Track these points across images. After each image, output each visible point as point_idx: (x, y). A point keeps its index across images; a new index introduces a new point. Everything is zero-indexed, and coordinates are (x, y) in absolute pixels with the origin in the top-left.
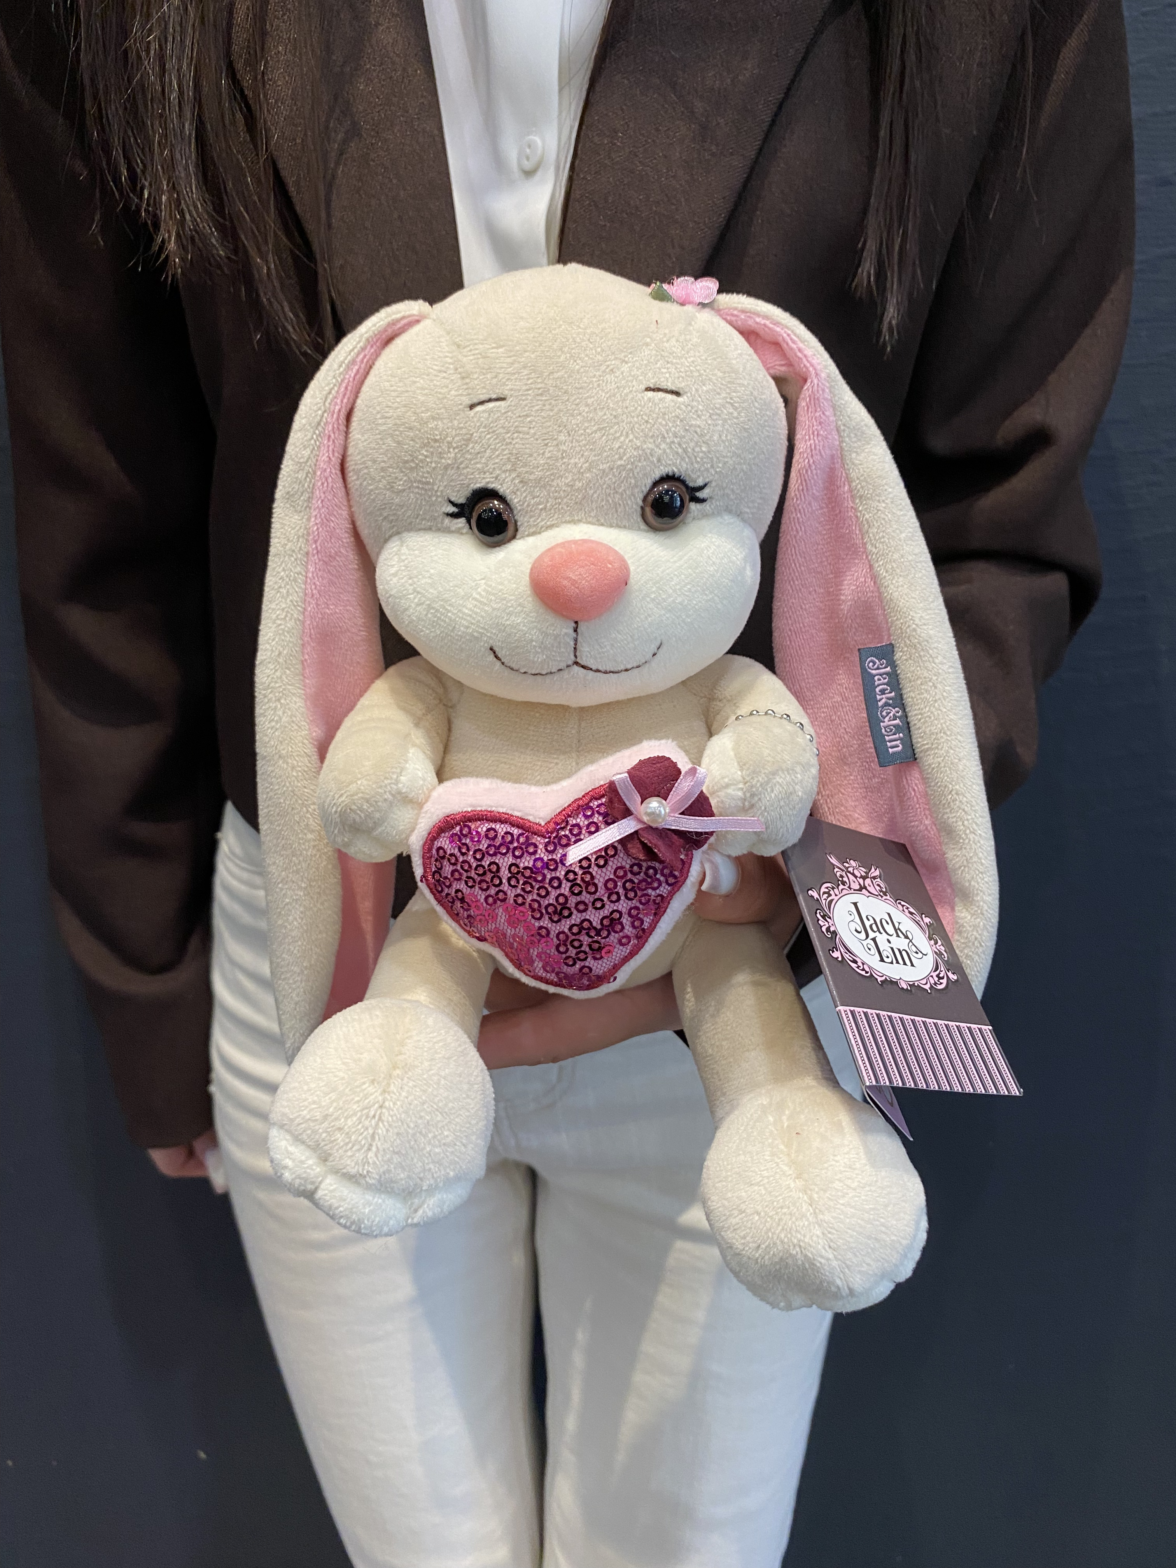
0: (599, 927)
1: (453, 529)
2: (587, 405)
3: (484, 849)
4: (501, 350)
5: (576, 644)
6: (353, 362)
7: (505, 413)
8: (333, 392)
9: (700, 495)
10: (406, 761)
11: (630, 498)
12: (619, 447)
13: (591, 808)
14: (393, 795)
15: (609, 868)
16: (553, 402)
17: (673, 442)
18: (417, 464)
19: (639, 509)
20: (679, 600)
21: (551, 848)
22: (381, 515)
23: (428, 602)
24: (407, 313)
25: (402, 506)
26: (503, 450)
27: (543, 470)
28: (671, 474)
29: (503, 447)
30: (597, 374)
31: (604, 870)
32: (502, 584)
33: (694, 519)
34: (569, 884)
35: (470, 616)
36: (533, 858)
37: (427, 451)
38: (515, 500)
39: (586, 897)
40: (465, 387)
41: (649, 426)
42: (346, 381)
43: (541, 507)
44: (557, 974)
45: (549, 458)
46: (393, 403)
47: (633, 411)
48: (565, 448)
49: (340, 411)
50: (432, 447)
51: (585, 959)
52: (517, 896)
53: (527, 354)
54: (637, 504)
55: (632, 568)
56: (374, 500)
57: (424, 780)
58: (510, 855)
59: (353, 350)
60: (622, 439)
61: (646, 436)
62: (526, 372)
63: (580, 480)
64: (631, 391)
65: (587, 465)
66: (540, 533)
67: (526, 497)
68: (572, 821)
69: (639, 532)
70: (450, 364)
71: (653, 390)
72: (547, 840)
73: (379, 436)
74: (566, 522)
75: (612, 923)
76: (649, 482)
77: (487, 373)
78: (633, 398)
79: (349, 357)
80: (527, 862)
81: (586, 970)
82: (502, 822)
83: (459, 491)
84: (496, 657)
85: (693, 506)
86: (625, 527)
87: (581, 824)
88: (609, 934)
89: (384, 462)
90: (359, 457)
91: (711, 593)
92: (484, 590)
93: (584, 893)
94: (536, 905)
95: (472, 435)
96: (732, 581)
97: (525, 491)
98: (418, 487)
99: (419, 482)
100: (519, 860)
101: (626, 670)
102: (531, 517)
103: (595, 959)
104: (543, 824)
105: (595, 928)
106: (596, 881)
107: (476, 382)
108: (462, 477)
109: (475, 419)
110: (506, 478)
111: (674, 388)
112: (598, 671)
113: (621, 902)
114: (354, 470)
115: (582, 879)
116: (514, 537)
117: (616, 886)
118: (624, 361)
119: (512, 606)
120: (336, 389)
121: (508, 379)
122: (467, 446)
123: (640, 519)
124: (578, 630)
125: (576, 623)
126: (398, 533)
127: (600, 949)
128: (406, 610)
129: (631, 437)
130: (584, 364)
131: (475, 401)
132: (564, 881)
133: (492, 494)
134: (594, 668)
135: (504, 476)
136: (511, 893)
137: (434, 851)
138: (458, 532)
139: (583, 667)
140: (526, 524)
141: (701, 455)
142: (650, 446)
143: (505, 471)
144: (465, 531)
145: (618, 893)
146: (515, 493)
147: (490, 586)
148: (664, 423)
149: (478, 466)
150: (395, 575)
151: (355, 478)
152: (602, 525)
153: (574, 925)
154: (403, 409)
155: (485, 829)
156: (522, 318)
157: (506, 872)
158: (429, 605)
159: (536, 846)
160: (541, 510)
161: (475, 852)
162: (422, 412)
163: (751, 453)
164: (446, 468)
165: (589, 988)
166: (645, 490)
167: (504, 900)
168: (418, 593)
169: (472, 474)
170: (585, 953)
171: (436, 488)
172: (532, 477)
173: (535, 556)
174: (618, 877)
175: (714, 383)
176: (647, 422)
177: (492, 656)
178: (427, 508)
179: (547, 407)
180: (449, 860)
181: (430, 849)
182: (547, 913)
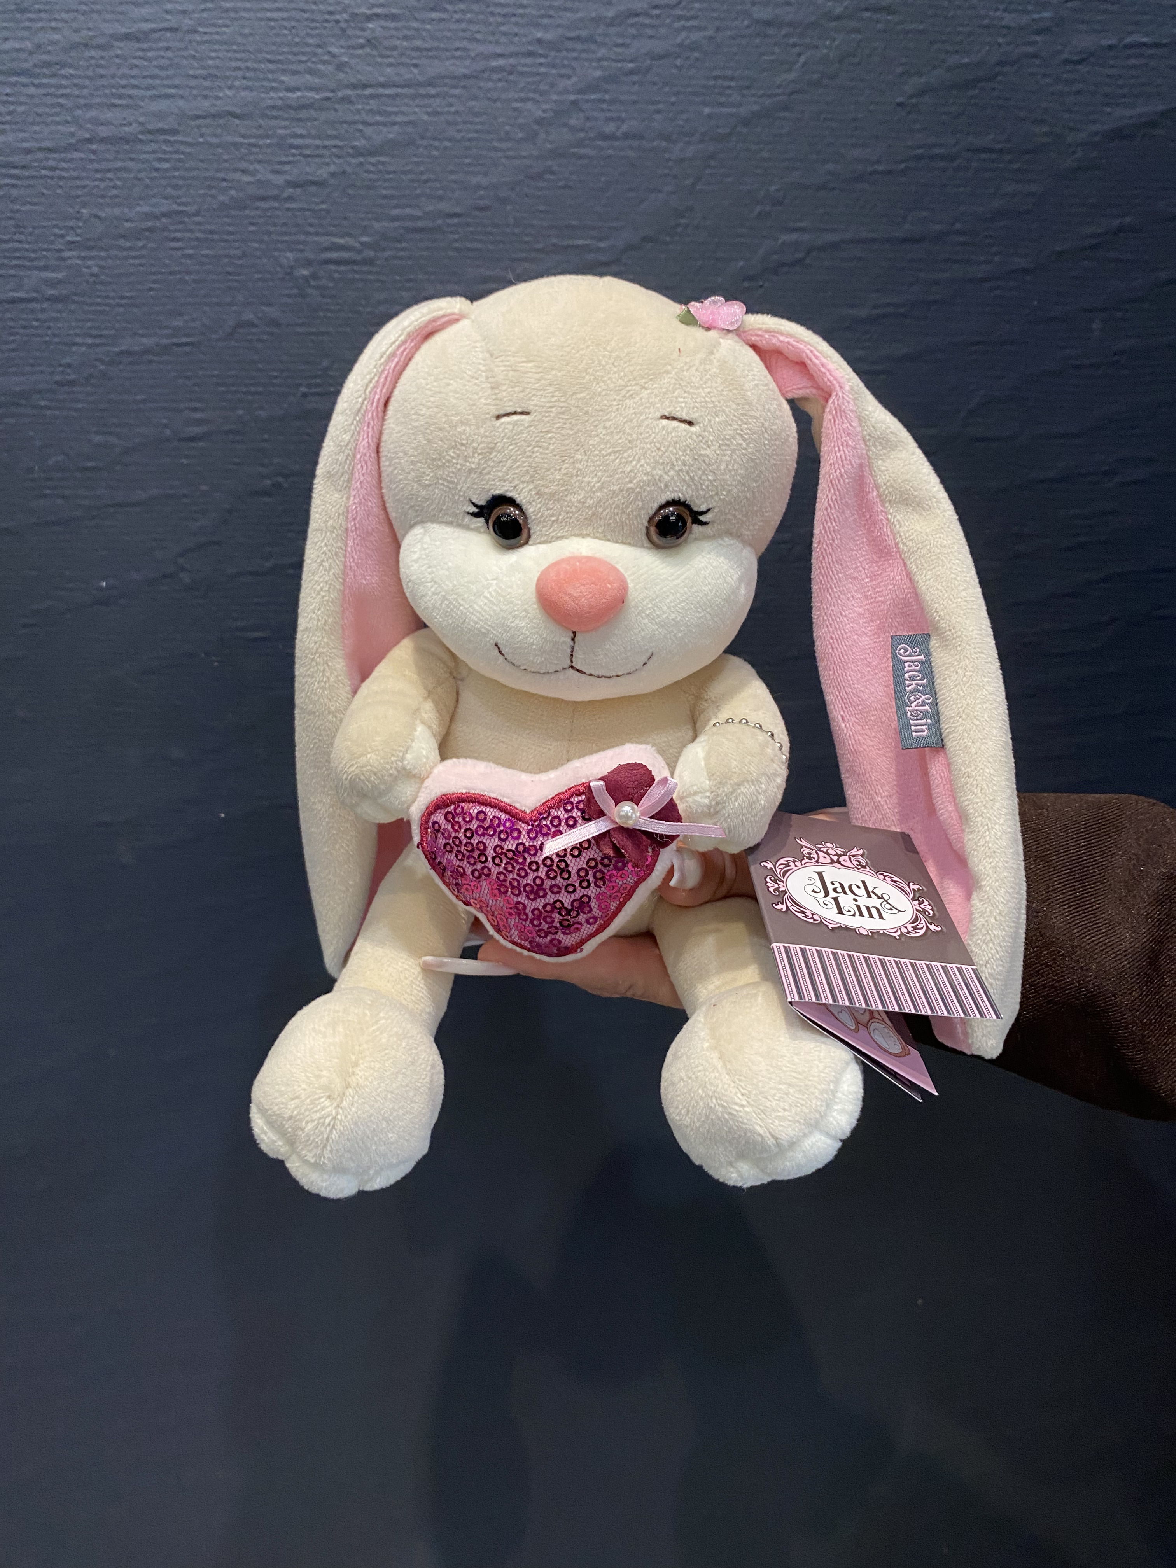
0: (570, 908)
1: (472, 527)
2: (605, 428)
3: (474, 829)
4: (530, 365)
5: (572, 651)
6: (393, 354)
7: (528, 427)
8: (374, 381)
9: (703, 518)
10: (413, 741)
11: (636, 518)
12: (631, 471)
13: (572, 803)
14: (398, 771)
15: (583, 859)
16: (574, 422)
17: (681, 470)
18: (444, 464)
19: (644, 529)
20: (673, 616)
21: (533, 835)
22: (408, 503)
23: (443, 593)
24: (449, 311)
25: (427, 500)
26: (524, 462)
27: (558, 485)
28: (677, 499)
29: (524, 459)
30: (618, 398)
31: (578, 859)
32: (511, 587)
33: (696, 539)
34: (546, 869)
35: (480, 613)
36: (516, 842)
37: (454, 453)
38: (530, 510)
39: (559, 881)
40: (494, 397)
41: (660, 453)
42: (386, 372)
43: (553, 519)
44: (531, 942)
45: (564, 474)
46: (427, 402)
47: (647, 438)
48: (581, 467)
49: (379, 399)
50: (458, 449)
51: (556, 933)
52: (500, 873)
53: (554, 372)
54: (643, 524)
55: (631, 585)
56: (402, 488)
57: (427, 758)
58: (496, 837)
59: (394, 342)
60: (634, 463)
61: (657, 462)
62: (551, 389)
63: (591, 498)
64: (647, 418)
65: (599, 484)
66: (550, 542)
67: (540, 508)
68: (554, 813)
69: (643, 549)
70: (482, 371)
71: (668, 418)
72: (530, 827)
73: (411, 432)
74: (575, 535)
75: (582, 905)
76: (655, 506)
77: (516, 386)
78: (648, 425)
79: (390, 349)
80: (511, 845)
81: (556, 942)
82: (492, 807)
83: (479, 494)
84: (500, 652)
85: (696, 528)
86: (629, 544)
87: (562, 817)
88: (578, 914)
89: (414, 456)
90: (392, 446)
91: (703, 610)
92: (495, 591)
93: (559, 878)
94: (515, 884)
95: (496, 444)
96: (724, 600)
97: (540, 502)
98: (443, 484)
99: (445, 480)
100: (503, 843)
101: (618, 676)
102: (544, 527)
103: (564, 933)
104: (528, 812)
105: (566, 909)
106: (570, 869)
107: (504, 394)
108: (485, 482)
109: (500, 430)
110: (524, 488)
111: (687, 418)
112: (591, 675)
113: (591, 888)
114: (386, 456)
115: (558, 866)
116: (526, 543)
117: (587, 875)
118: (644, 387)
119: (518, 610)
120: (376, 378)
121: (534, 395)
122: (491, 453)
123: (644, 538)
124: (576, 639)
125: (574, 633)
126: (422, 522)
127: (569, 926)
128: (423, 596)
129: (643, 462)
130: (605, 387)
131: (502, 412)
132: (542, 866)
133: (511, 502)
134: (588, 673)
135: (521, 486)
136: (495, 871)
137: (430, 824)
138: (477, 530)
139: (578, 670)
140: (538, 533)
141: (707, 483)
142: (660, 472)
143: (523, 482)
144: (482, 530)
145: (588, 881)
146: (531, 503)
147: (500, 588)
148: (675, 451)
149: (500, 474)
150: (416, 561)
151: (387, 463)
152: (609, 540)
153: (548, 904)
154: (436, 410)
155: (476, 811)
156: (553, 334)
157: (492, 852)
158: (444, 597)
159: (520, 832)
160: (554, 521)
161: (466, 830)
162: (452, 415)
163: (756, 481)
164: (471, 471)
165: (558, 955)
166: (651, 512)
167: (488, 875)
168: (435, 582)
169: (494, 480)
170: (556, 927)
171: (459, 487)
172: (547, 490)
173: (545, 565)
174: (589, 867)
175: (727, 415)
176: (659, 449)
177: (497, 651)
178: (450, 504)
179: (567, 426)
180: (443, 834)
181: (427, 822)
182: (525, 891)
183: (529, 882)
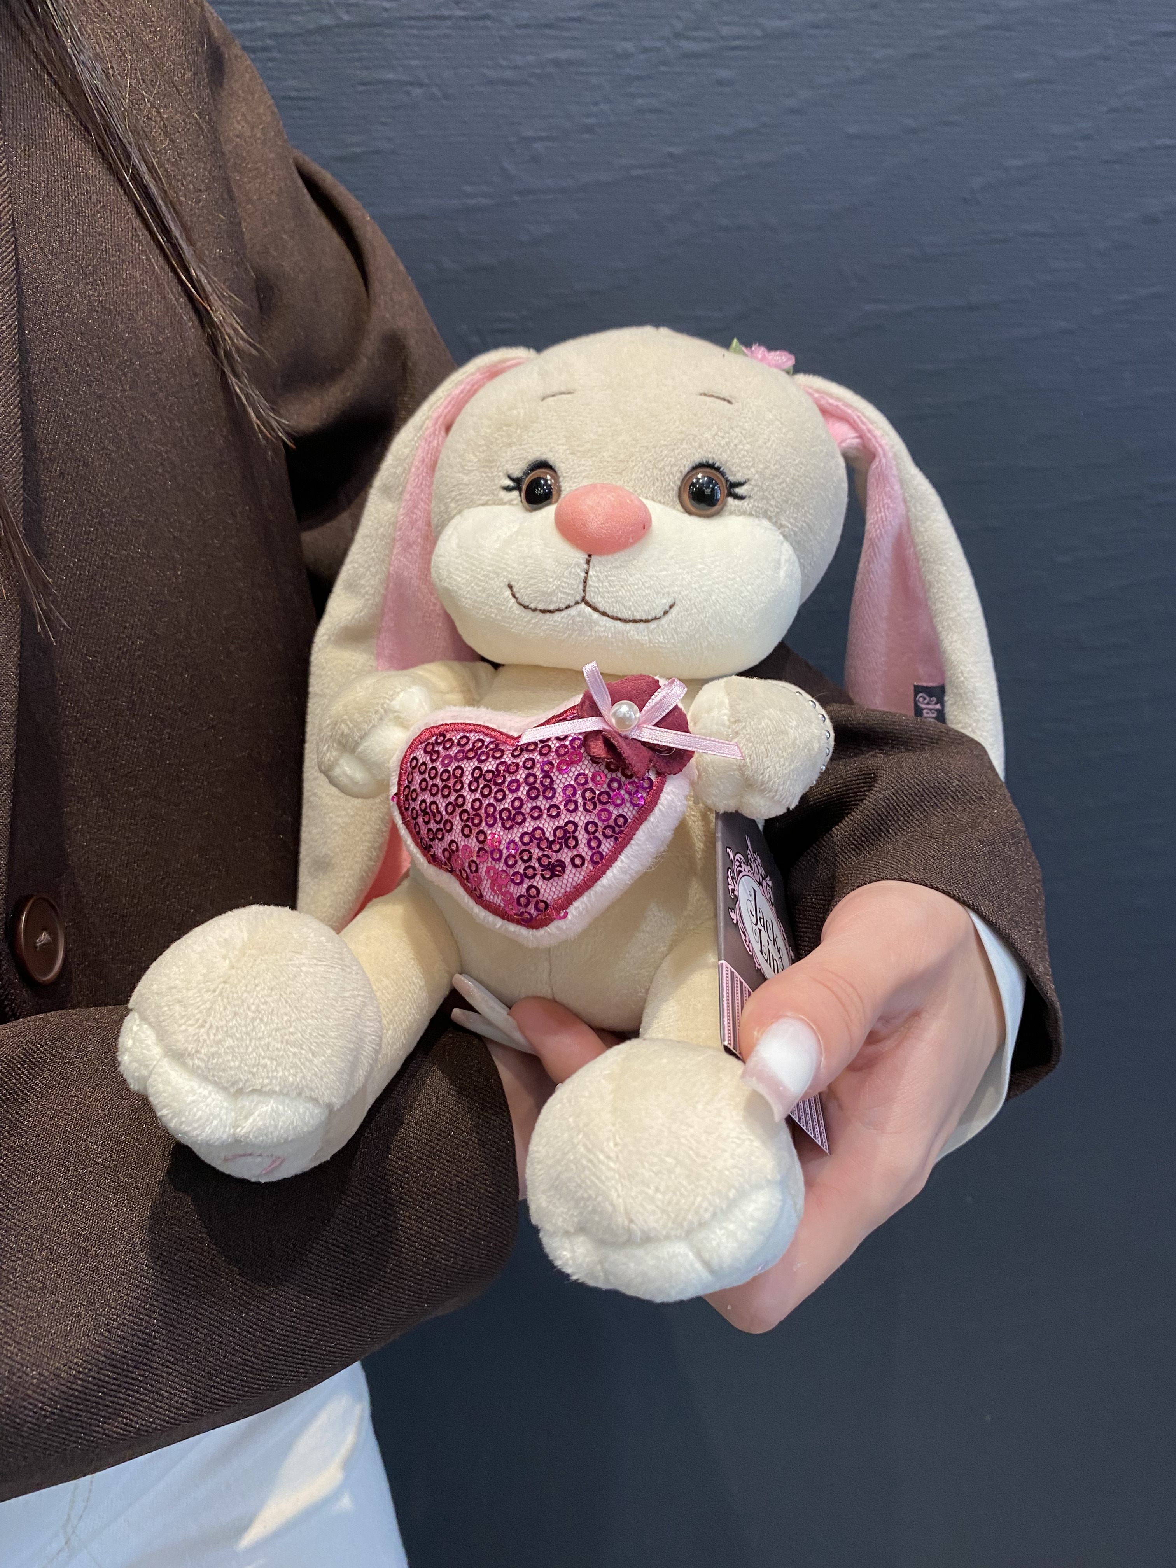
1: (507, 501)
3: (453, 755)
5: (586, 578)
7: (571, 401)
9: (739, 491)
11: (668, 477)
17: (717, 434)
19: (676, 490)
24: (517, 356)
28: (710, 462)
31: (565, 775)
33: (730, 512)
35: (497, 555)
38: (562, 470)
41: (696, 418)
47: (684, 407)
51: (534, 877)
52: (474, 800)
54: (675, 486)
58: (476, 759)
62: (597, 374)
64: (686, 393)
67: (572, 466)
69: (674, 511)
71: (706, 396)
72: (515, 747)
76: (686, 467)
78: (686, 398)
80: (491, 766)
81: (533, 892)
82: (477, 732)
83: (516, 465)
84: (513, 595)
86: (660, 502)
88: (561, 848)
97: (572, 461)
98: (485, 466)
99: (487, 461)
100: (483, 764)
101: (635, 621)
103: (544, 878)
104: (516, 736)
107: (553, 380)
108: (522, 452)
109: (544, 409)
111: (726, 398)
112: (604, 614)
113: (579, 813)
115: (541, 783)
116: (556, 502)
118: (685, 372)
119: (535, 541)
120: (441, 401)
123: (676, 498)
124: (591, 563)
125: (589, 554)
126: (461, 511)
131: (550, 394)
133: (543, 464)
134: (601, 608)
137: (409, 764)
138: (511, 502)
139: (592, 607)
141: (743, 452)
144: (516, 502)
146: (564, 463)
148: (711, 418)
154: (488, 406)
155: (458, 737)
157: (469, 777)
161: (444, 759)
165: (537, 925)
169: (533, 449)
170: (534, 869)
171: (499, 465)
174: (578, 785)
176: (695, 415)
178: (489, 483)
179: (608, 398)
180: (419, 769)
181: (406, 761)
182: (501, 818)
183: (506, 806)
